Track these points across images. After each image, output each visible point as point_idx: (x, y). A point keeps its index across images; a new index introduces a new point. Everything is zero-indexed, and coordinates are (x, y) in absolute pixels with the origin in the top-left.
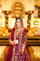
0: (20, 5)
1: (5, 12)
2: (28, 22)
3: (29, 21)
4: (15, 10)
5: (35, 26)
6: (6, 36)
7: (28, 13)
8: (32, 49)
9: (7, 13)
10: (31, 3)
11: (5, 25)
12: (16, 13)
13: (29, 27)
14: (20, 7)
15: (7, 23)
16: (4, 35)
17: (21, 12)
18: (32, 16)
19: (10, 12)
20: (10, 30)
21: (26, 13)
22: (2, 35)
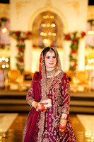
0: (52, 17)
1: (18, 34)
2: (71, 57)
3: (74, 55)
4: (41, 30)
6: (17, 91)
7: (72, 36)
8: (80, 123)
9: (22, 36)
11: (17, 65)
12: (43, 38)
13: (73, 68)
14: (54, 23)
15: (21, 60)
16: (14, 87)
17: (54, 34)
18: (82, 43)
19: (29, 33)
20: (29, 75)
21: (67, 37)
22: (9, 87)
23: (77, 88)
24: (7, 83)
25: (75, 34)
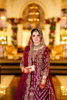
0: (36, 8)
1: (12, 20)
2: (50, 35)
3: (52, 34)
4: (29, 17)
5: (63, 43)
6: (13, 60)
7: (51, 21)
8: (57, 80)
9: (15, 21)
10: (55, 5)
13: (52, 44)
15: (15, 38)
16: (10, 57)
17: (38, 20)
18: (58, 26)
19: (20, 19)
20: (21, 49)
21: (48, 22)
22: (7, 57)
23: (55, 57)
24: (5, 54)
25: (53, 19)
